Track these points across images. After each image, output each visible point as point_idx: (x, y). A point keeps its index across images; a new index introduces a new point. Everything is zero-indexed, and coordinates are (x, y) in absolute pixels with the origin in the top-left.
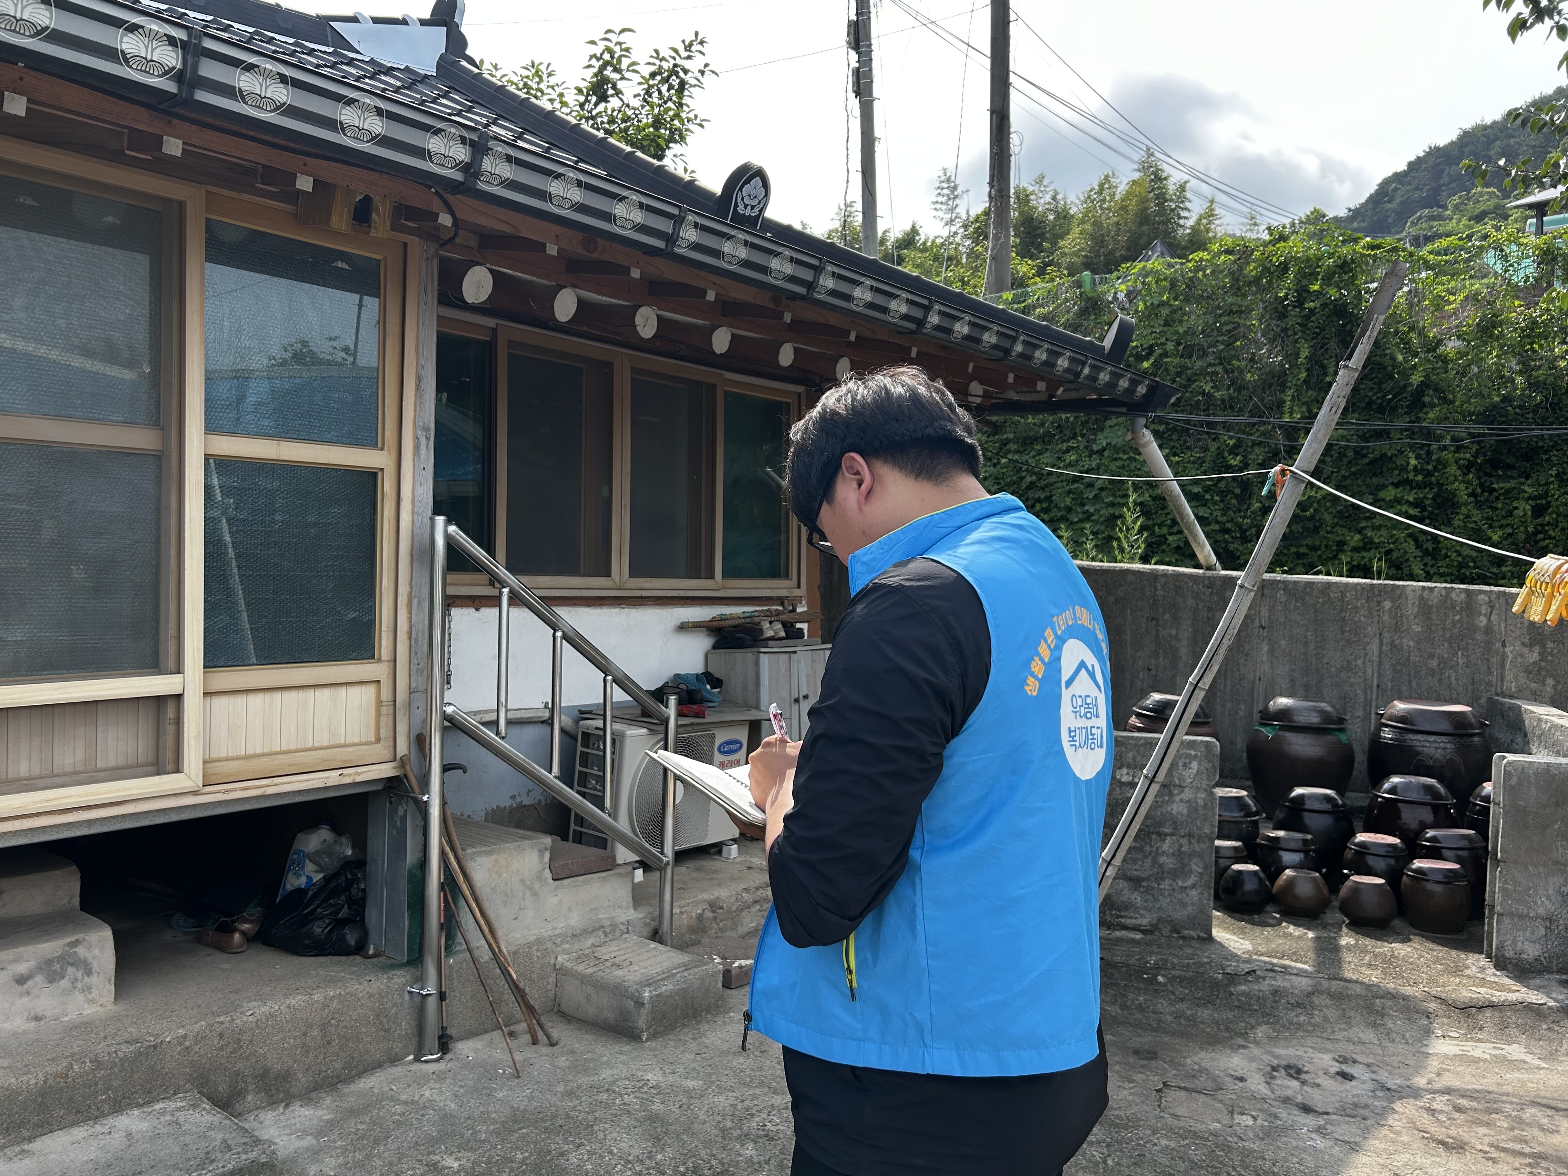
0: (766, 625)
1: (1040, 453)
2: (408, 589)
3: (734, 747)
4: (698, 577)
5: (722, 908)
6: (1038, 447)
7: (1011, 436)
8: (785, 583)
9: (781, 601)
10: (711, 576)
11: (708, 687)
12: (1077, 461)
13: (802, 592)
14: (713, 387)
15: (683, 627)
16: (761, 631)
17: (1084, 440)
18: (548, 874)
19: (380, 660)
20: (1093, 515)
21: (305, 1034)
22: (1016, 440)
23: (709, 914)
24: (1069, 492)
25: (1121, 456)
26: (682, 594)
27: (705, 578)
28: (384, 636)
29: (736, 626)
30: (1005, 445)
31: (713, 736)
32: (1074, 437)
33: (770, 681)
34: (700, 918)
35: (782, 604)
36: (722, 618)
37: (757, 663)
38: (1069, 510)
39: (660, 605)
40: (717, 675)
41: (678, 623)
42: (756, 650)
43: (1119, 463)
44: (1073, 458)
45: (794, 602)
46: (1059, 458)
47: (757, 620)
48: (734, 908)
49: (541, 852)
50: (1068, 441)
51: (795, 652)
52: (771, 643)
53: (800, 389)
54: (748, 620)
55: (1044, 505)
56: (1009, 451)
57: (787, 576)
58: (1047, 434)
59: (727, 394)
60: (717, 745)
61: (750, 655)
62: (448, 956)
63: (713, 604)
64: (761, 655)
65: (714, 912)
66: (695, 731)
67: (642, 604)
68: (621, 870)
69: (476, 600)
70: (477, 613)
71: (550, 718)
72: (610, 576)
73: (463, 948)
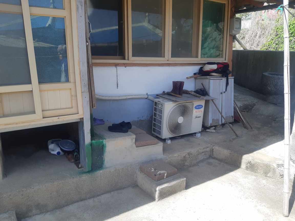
2: (78, 59)
3: (200, 107)
4: (193, 57)
5: (192, 154)
10: (197, 57)
13: (226, 61)
18: (134, 145)
21: (51, 194)
27: (195, 58)
28: (71, 74)
31: (193, 104)
33: (213, 87)
34: (185, 157)
37: (209, 82)
39: (181, 66)
42: (209, 78)
48: (196, 154)
49: (132, 139)
51: (222, 79)
60: (195, 106)
61: (207, 80)
62: (101, 170)
63: (198, 65)
64: (211, 80)
65: (189, 155)
66: (187, 103)
67: (176, 66)
68: (159, 144)
69: (125, 65)
70: (125, 68)
71: (148, 97)
72: (164, 57)
73: (106, 167)
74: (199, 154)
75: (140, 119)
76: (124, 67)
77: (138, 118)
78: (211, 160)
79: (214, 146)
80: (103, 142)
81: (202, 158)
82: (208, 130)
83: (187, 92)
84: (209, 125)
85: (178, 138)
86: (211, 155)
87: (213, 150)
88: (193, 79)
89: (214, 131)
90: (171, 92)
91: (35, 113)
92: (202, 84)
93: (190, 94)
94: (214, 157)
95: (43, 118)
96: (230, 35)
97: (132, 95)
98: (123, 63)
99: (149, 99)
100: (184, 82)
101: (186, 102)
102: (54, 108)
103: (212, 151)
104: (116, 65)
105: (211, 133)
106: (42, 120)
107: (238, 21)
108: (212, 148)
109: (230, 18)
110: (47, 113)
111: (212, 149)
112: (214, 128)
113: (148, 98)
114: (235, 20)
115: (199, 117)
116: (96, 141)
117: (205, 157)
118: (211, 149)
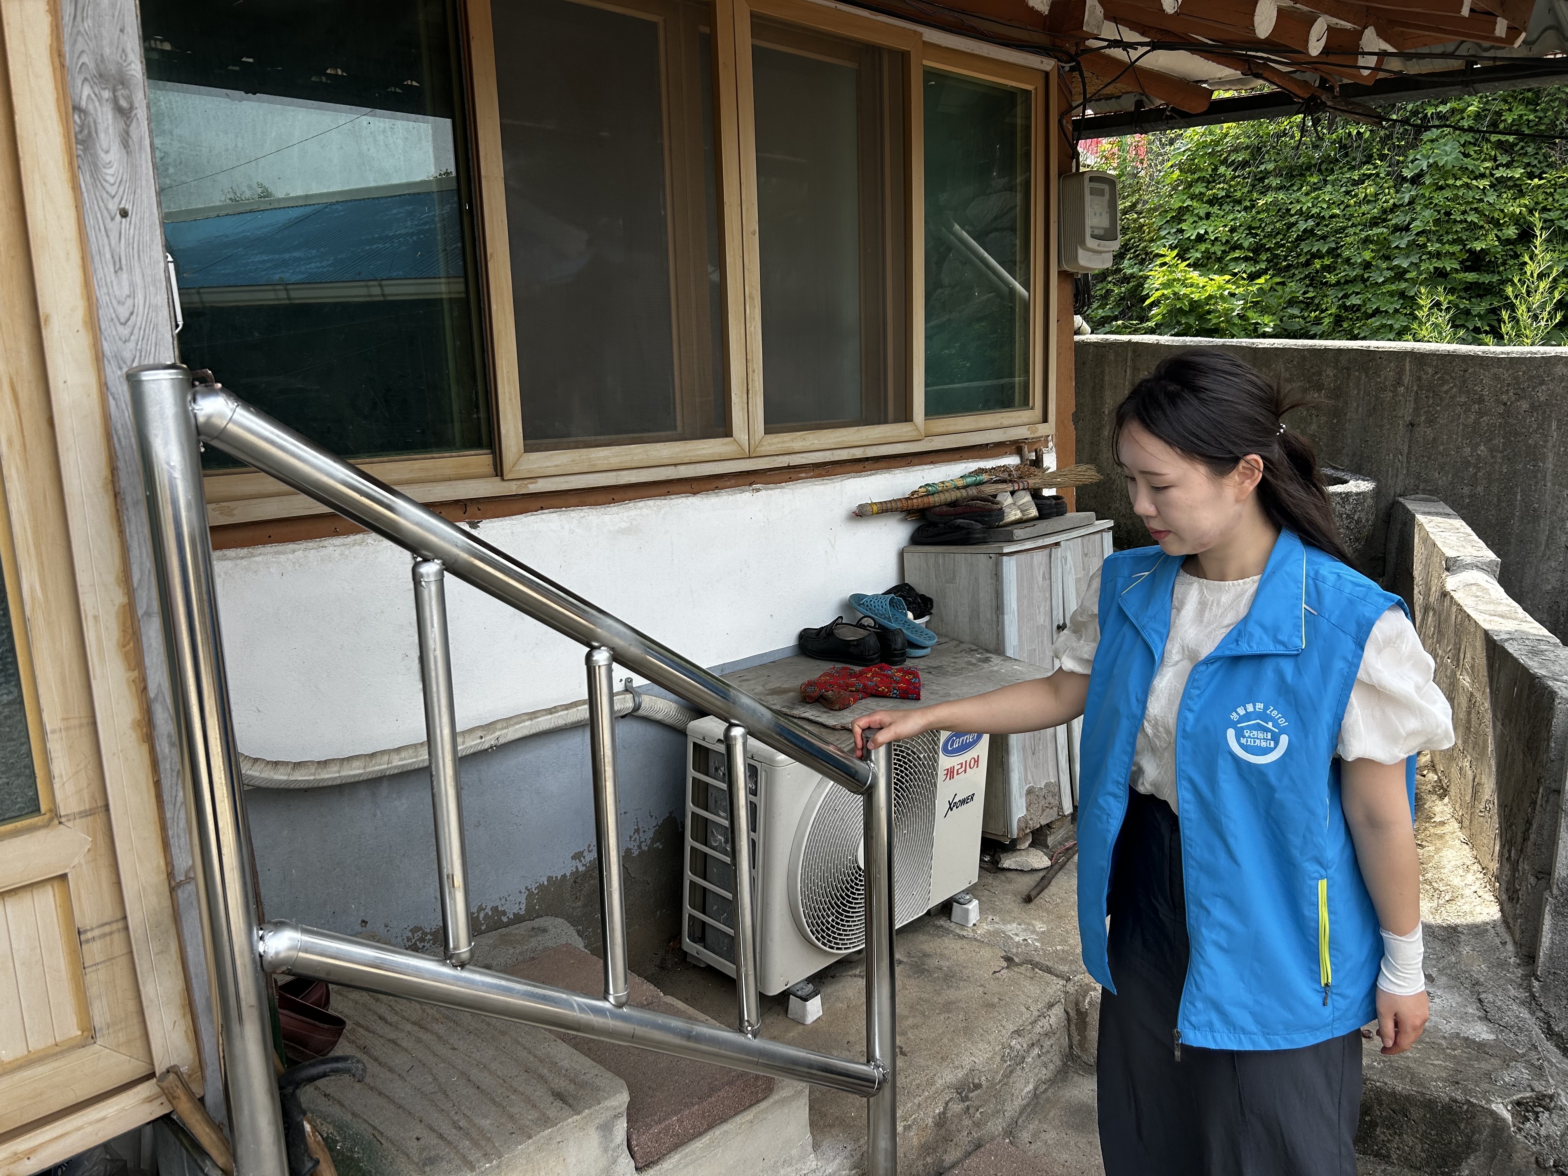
0: (1006, 500)
1: (1315, 188)
2: (119, 598)
3: (969, 739)
4: (881, 419)
5: (978, 1086)
6: (1314, 179)
7: (1271, 166)
8: (1024, 416)
9: (1017, 447)
10: (906, 416)
11: (910, 615)
12: (1376, 195)
13: (1048, 429)
14: (904, 57)
15: (861, 514)
16: (1001, 512)
17: (1385, 164)
18: (624, 1165)
19: (55, 817)
20: (1406, 271)
22: (1277, 172)
23: (957, 1107)
24: (1367, 241)
25: (1451, 182)
26: (858, 453)
27: (897, 421)
28: (56, 746)
29: (953, 504)
30: (1262, 180)
32: (1369, 159)
33: (1019, 600)
34: (941, 1121)
35: (1019, 451)
36: (929, 490)
37: (997, 576)
38: (1367, 265)
39: (820, 476)
40: (922, 589)
41: (854, 505)
42: (993, 548)
43: (1448, 193)
44: (1371, 190)
45: (1037, 445)
46: (1347, 193)
47: (989, 489)
48: (999, 1077)
49: (606, 1128)
50: (1360, 168)
51: (1057, 544)
52: (1018, 533)
53: (1048, 64)
54: (973, 492)
55: (1327, 262)
56: (1268, 188)
57: (1025, 403)
58: (1326, 159)
59: (929, 74)
60: (941, 743)
61: (983, 557)
63: (910, 464)
64: (1005, 558)
65: (965, 1099)
67: (793, 481)
71: (637, 708)
72: (728, 434)
81: (1031, 1087)
84: (1015, 828)
86: (1071, 1047)
89: (1044, 860)
96: (1063, 275)
98: (458, 502)
99: (646, 719)
103: (1078, 1021)
105: (1030, 876)
107: (1101, 193)
108: (1077, 1004)
109: (1059, 176)
111: (1078, 1012)
113: (641, 712)
114: (1087, 191)
115: (964, 802)
117: (1044, 1074)
118: (1072, 1013)
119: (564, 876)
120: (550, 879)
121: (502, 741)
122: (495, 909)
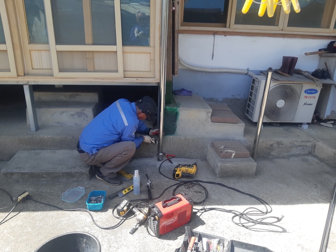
3: (313, 92)
10: (327, 27)
23: (276, 145)
27: (324, 28)
28: (152, 38)
31: (302, 87)
49: (207, 113)
60: (304, 90)
62: (171, 135)
63: (328, 39)
65: (279, 145)
66: (293, 84)
67: (294, 37)
68: (240, 124)
69: (225, 34)
70: (225, 37)
71: (248, 73)
72: (278, 26)
73: (177, 134)
74: (293, 147)
75: (235, 97)
76: (223, 36)
77: (233, 96)
78: (310, 158)
79: (317, 141)
80: (176, 109)
81: (298, 153)
82: (322, 124)
83: (299, 72)
84: (325, 118)
85: (276, 125)
86: (311, 152)
87: (315, 145)
88: (317, 56)
89: (331, 126)
90: (279, 70)
91: (118, 72)
92: (326, 64)
93: (302, 74)
94: (314, 155)
95: (124, 77)
97: (228, 69)
98: (223, 31)
100: (297, 58)
101: (292, 82)
102: (134, 70)
103: (314, 147)
104: (215, 33)
105: (326, 127)
106: (123, 79)
108: (315, 143)
110: (128, 74)
112: (333, 122)
113: (248, 74)
115: (309, 104)
116: (170, 107)
117: (302, 153)
118: (313, 145)
119: (230, 98)
120: (227, 97)
121: (222, 71)
122: (217, 99)
